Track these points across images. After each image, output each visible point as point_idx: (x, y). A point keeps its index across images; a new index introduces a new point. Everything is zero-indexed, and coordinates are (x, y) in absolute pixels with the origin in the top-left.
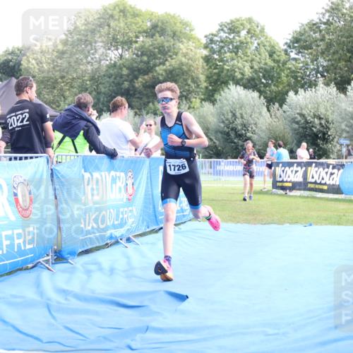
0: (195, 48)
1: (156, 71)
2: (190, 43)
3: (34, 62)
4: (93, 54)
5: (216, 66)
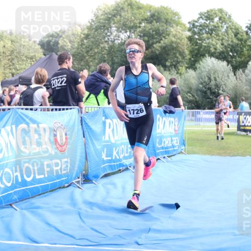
0: (182, 31)
1: (154, 47)
2: (179, 27)
3: (67, 41)
4: (109, 36)
5: (196, 44)
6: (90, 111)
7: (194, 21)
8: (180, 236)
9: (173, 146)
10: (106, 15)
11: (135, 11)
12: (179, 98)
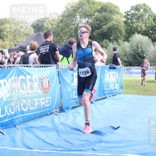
0: (120, 17)
1: (103, 28)
2: (118, 15)
3: (49, 24)
4: (75, 21)
5: (129, 26)
6: (63, 68)
7: (128, 11)
8: (120, 145)
9: (115, 89)
10: (73, 8)
11: (91, 5)
12: (119, 59)
